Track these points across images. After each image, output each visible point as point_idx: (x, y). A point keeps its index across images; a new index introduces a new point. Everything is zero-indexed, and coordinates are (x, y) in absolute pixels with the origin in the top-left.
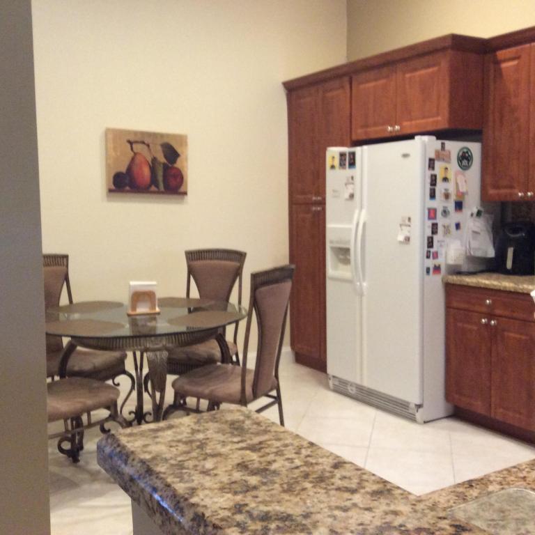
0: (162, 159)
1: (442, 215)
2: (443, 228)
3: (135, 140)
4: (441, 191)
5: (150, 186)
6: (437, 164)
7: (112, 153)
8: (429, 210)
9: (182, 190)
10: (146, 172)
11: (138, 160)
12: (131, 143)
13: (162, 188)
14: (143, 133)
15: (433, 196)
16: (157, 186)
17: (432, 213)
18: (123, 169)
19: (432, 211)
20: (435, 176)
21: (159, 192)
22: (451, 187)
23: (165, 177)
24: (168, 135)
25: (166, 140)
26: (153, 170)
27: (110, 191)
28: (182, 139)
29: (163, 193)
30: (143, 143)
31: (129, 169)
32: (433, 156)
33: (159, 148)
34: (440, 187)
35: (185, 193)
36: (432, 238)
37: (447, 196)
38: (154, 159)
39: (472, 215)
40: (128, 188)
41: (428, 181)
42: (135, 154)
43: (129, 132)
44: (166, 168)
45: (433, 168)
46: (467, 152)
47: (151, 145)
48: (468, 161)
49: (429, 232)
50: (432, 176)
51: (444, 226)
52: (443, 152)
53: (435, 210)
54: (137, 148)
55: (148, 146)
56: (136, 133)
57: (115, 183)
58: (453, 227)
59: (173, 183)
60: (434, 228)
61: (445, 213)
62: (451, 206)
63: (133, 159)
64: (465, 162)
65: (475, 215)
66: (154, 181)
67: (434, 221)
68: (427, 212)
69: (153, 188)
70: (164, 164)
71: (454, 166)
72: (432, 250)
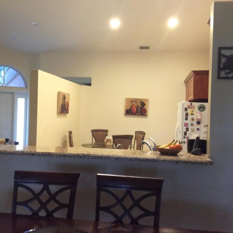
0: (140, 106)
1: (190, 125)
2: (191, 130)
3: (133, 101)
4: (190, 118)
5: (136, 113)
6: (188, 110)
7: (126, 105)
8: (185, 124)
9: (146, 114)
10: (135, 109)
11: (133, 106)
12: (131, 102)
13: (140, 114)
14: (135, 99)
15: (186, 119)
16: (138, 113)
17: (186, 125)
18: (129, 109)
19: (186, 124)
20: (188, 113)
21: (138, 115)
22: (194, 117)
23: (141, 111)
24: (142, 99)
25: (141, 101)
26: (137, 109)
27: (125, 114)
28: (147, 100)
29: (140, 115)
30: (135, 101)
31: (131, 108)
32: (187, 107)
33: (139, 103)
34: (190, 117)
35: (147, 115)
36: (186, 132)
37: (193, 120)
38: (138, 106)
39: (205, 126)
40: (130, 114)
41: (185, 115)
42: (132, 104)
43: (131, 99)
44: (141, 108)
45: (187, 111)
46: (203, 106)
47: (137, 102)
48: (203, 109)
49: (185, 130)
50: (186, 113)
51: (192, 129)
52: (191, 106)
53: (187, 124)
54: (133, 103)
55: (136, 102)
56: (133, 99)
57: (126, 113)
58: (196, 130)
59: (143, 112)
60: (187, 129)
61: (192, 125)
62: (195, 122)
63: (132, 106)
64: (202, 109)
65: (206, 126)
66: (137, 112)
67: (187, 127)
68: (184, 124)
69: (137, 114)
70: (141, 107)
71: (196, 110)
72: (186, 136)
